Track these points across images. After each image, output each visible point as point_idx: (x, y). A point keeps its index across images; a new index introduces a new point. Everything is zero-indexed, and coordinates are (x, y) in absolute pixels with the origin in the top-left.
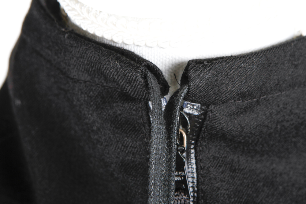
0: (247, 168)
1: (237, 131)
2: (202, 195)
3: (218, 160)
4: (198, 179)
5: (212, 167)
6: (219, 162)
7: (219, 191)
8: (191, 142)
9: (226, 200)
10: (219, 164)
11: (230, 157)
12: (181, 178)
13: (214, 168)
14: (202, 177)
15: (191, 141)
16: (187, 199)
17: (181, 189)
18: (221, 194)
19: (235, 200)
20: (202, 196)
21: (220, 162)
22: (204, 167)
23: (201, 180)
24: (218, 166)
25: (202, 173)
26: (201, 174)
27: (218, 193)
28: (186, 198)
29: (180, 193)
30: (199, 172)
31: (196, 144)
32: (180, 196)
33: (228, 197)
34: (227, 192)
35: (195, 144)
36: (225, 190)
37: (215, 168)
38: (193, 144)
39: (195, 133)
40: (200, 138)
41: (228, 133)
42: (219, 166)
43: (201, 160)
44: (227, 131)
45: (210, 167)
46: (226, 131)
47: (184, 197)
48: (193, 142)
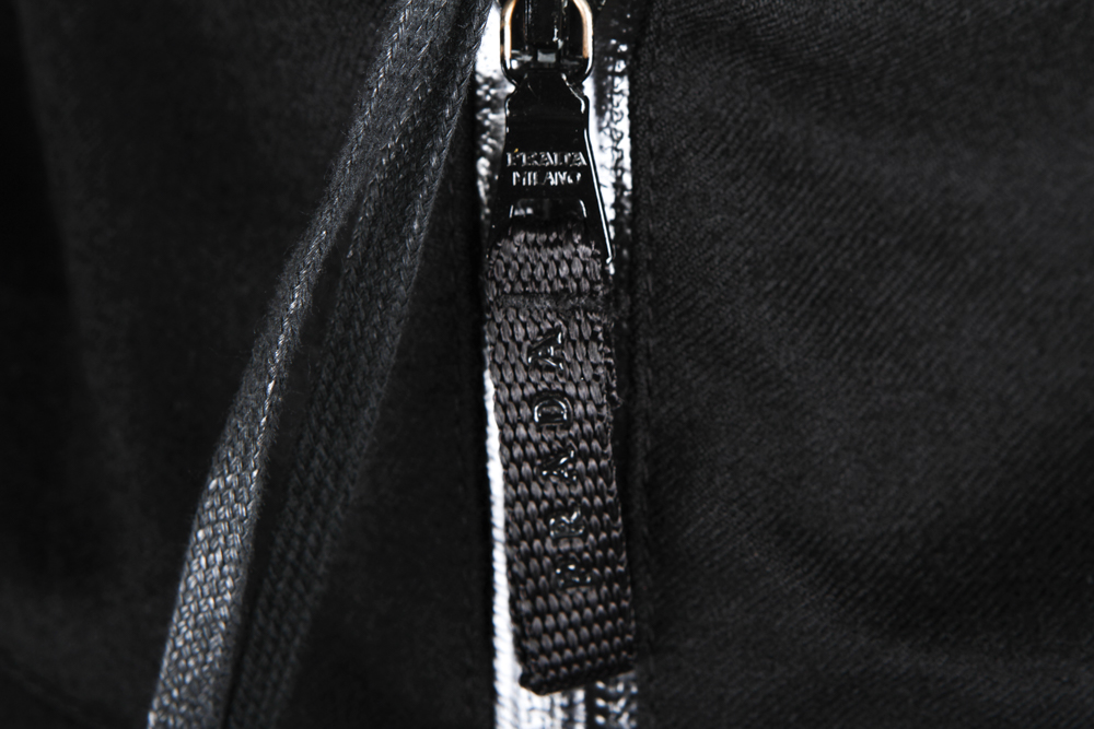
0: (842, 175)
1: (796, 17)
2: (650, 256)
3: (724, 130)
4: (638, 193)
5: (696, 152)
6: (723, 138)
7: (718, 247)
8: (617, 46)
9: (741, 281)
10: (724, 146)
11: (771, 127)
12: (574, 178)
13: (701, 155)
14: (653, 186)
15: (613, 42)
16: (594, 256)
17: (574, 220)
18: (723, 260)
19: (777, 287)
20: (648, 261)
21: (730, 137)
22: (662, 150)
23: (648, 198)
24: (718, 150)
25: (652, 170)
26: (649, 174)
27: (711, 252)
28: (589, 252)
29: (569, 238)
30: (641, 167)
31: (633, 58)
32: (567, 244)
33: (749, 272)
34: (750, 253)
35: (630, 57)
36: (741, 243)
37: (706, 157)
38: (622, 56)
39: (631, 12)
40: (651, 33)
41: (758, 18)
42: (725, 152)
43: (651, 123)
44: (754, 11)
45: (684, 153)
46: (751, 13)
47: (583, 249)
48: (624, 48)
